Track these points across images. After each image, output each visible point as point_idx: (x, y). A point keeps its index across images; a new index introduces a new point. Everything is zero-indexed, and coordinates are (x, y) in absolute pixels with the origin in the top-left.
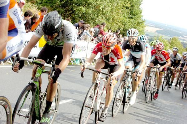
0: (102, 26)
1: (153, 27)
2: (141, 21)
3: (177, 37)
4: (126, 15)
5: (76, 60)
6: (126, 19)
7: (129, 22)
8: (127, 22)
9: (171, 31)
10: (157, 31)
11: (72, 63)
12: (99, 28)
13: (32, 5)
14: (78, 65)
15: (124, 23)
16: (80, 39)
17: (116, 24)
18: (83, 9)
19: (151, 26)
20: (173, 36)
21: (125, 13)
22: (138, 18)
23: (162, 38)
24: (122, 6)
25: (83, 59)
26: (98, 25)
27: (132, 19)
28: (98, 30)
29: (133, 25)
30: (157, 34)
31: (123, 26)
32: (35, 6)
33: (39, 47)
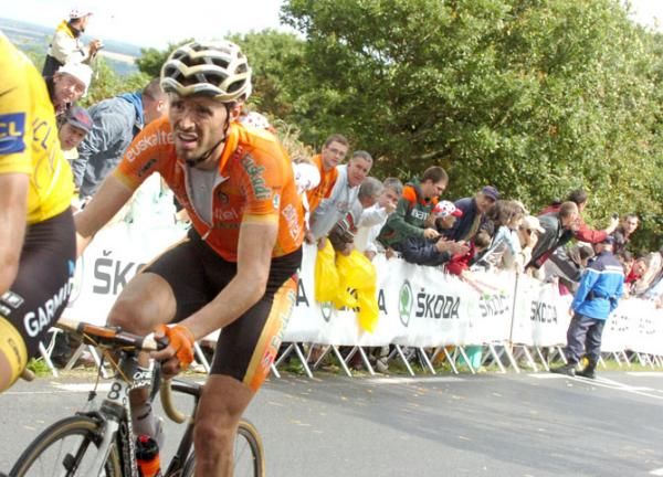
0: (574, 204)
5: (470, 350)
11: (453, 365)
12: (563, 215)
14: (478, 375)
16: (483, 264)
17: (628, 196)
18: (491, 139)
24: (652, 119)
25: (498, 349)
26: (555, 205)
28: (555, 223)
31: (656, 207)
32: (290, 127)
33: (317, 301)
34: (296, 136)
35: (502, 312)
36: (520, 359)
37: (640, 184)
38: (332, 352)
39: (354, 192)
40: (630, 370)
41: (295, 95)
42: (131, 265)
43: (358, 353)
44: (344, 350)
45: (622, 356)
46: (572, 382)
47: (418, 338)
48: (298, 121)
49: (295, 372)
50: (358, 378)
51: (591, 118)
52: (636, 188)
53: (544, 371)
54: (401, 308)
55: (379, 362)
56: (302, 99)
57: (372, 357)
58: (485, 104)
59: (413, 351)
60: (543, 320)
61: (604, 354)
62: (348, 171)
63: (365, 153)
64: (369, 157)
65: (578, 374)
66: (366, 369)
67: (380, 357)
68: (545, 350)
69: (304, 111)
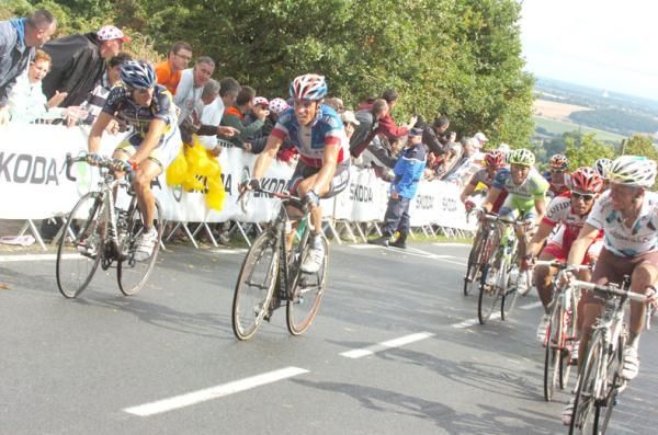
1: (558, 100)
2: (519, 82)
3: (645, 135)
4: (465, 61)
6: (466, 76)
7: (476, 88)
8: (469, 89)
9: (621, 112)
10: (573, 116)
12: (376, 111)
13: (135, 38)
15: (460, 90)
17: (434, 94)
18: (316, 49)
19: (552, 99)
20: (629, 132)
21: (465, 56)
22: (508, 70)
23: (594, 138)
24: (455, 29)
26: (370, 101)
27: (489, 74)
28: (370, 118)
29: (491, 98)
30: (572, 127)
31: (457, 104)
32: (145, 38)
33: (169, 185)
34: (151, 47)
36: (343, 232)
37: (444, 84)
38: (182, 228)
39: (199, 92)
40: (436, 241)
41: (150, 12)
42: (13, 155)
43: (204, 228)
44: (192, 226)
45: (429, 229)
46: (385, 251)
47: (254, 215)
48: (152, 33)
50: (204, 250)
51: (403, 28)
52: (442, 87)
53: (362, 242)
55: (222, 236)
56: (157, 16)
57: (215, 231)
58: (311, 16)
59: (251, 226)
60: (361, 200)
61: (414, 229)
62: (194, 74)
63: (209, 58)
64: (212, 63)
65: (391, 244)
66: (211, 242)
68: (363, 225)
69: (159, 26)
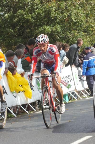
14: (69, 103)
25: (73, 93)
33: (11, 92)
35: (70, 81)
36: (81, 95)
38: (20, 107)
49: (11, 117)
50: (31, 113)
54: (38, 87)
58: (42, 18)
67: (36, 106)
